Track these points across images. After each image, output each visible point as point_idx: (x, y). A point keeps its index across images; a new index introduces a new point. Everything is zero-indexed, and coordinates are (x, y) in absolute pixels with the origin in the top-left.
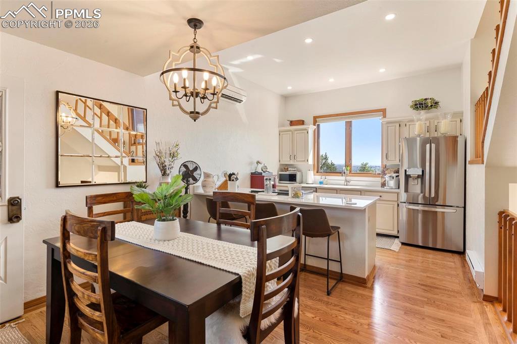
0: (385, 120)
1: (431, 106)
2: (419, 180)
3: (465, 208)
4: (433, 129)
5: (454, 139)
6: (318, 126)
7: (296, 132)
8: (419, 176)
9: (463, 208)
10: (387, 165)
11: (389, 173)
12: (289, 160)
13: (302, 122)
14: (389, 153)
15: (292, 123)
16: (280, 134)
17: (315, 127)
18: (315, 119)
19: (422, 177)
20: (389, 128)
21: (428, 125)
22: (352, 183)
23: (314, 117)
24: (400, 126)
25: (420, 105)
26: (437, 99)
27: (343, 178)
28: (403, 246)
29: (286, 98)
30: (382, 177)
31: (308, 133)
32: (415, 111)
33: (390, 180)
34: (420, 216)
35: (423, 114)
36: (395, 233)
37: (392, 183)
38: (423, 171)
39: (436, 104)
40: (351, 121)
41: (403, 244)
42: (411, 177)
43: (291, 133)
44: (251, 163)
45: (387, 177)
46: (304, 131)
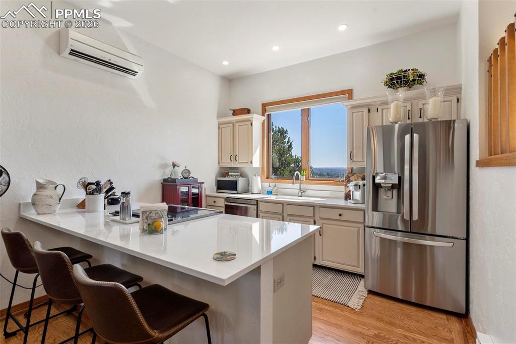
0: (351, 103)
1: (414, 80)
2: (395, 192)
3: (467, 240)
4: (416, 114)
5: (449, 125)
6: (269, 116)
7: (238, 124)
8: (393, 187)
9: (465, 241)
10: (355, 168)
11: (355, 180)
12: (229, 161)
13: (248, 111)
14: (355, 151)
15: (235, 113)
16: (219, 128)
17: (265, 118)
18: (264, 106)
19: (398, 187)
20: (354, 114)
21: (409, 108)
22: (309, 192)
23: (263, 104)
24: (369, 112)
25: (397, 81)
26: (421, 70)
27: (297, 186)
28: (370, 296)
29: (230, 81)
30: (346, 186)
31: (251, 124)
32: (390, 89)
33: (356, 190)
34: (399, 251)
35: (402, 93)
36: (360, 270)
37: (357, 195)
38: (400, 178)
39: (420, 78)
40: (309, 109)
41: (370, 292)
42: (381, 187)
43: (231, 125)
44: (163, 166)
45: (351, 186)
46: (247, 123)
